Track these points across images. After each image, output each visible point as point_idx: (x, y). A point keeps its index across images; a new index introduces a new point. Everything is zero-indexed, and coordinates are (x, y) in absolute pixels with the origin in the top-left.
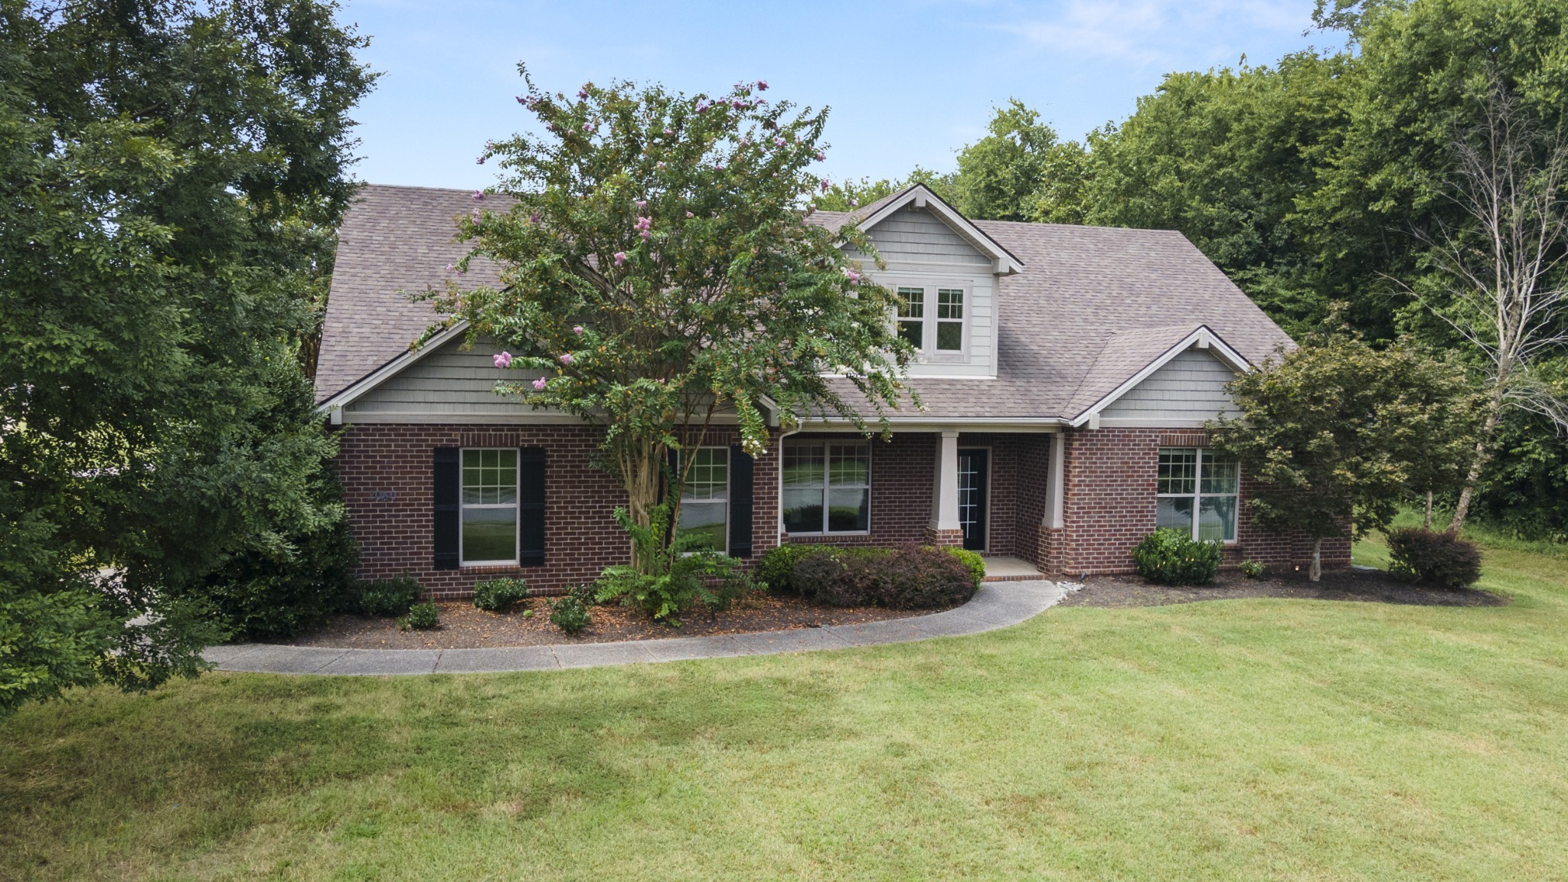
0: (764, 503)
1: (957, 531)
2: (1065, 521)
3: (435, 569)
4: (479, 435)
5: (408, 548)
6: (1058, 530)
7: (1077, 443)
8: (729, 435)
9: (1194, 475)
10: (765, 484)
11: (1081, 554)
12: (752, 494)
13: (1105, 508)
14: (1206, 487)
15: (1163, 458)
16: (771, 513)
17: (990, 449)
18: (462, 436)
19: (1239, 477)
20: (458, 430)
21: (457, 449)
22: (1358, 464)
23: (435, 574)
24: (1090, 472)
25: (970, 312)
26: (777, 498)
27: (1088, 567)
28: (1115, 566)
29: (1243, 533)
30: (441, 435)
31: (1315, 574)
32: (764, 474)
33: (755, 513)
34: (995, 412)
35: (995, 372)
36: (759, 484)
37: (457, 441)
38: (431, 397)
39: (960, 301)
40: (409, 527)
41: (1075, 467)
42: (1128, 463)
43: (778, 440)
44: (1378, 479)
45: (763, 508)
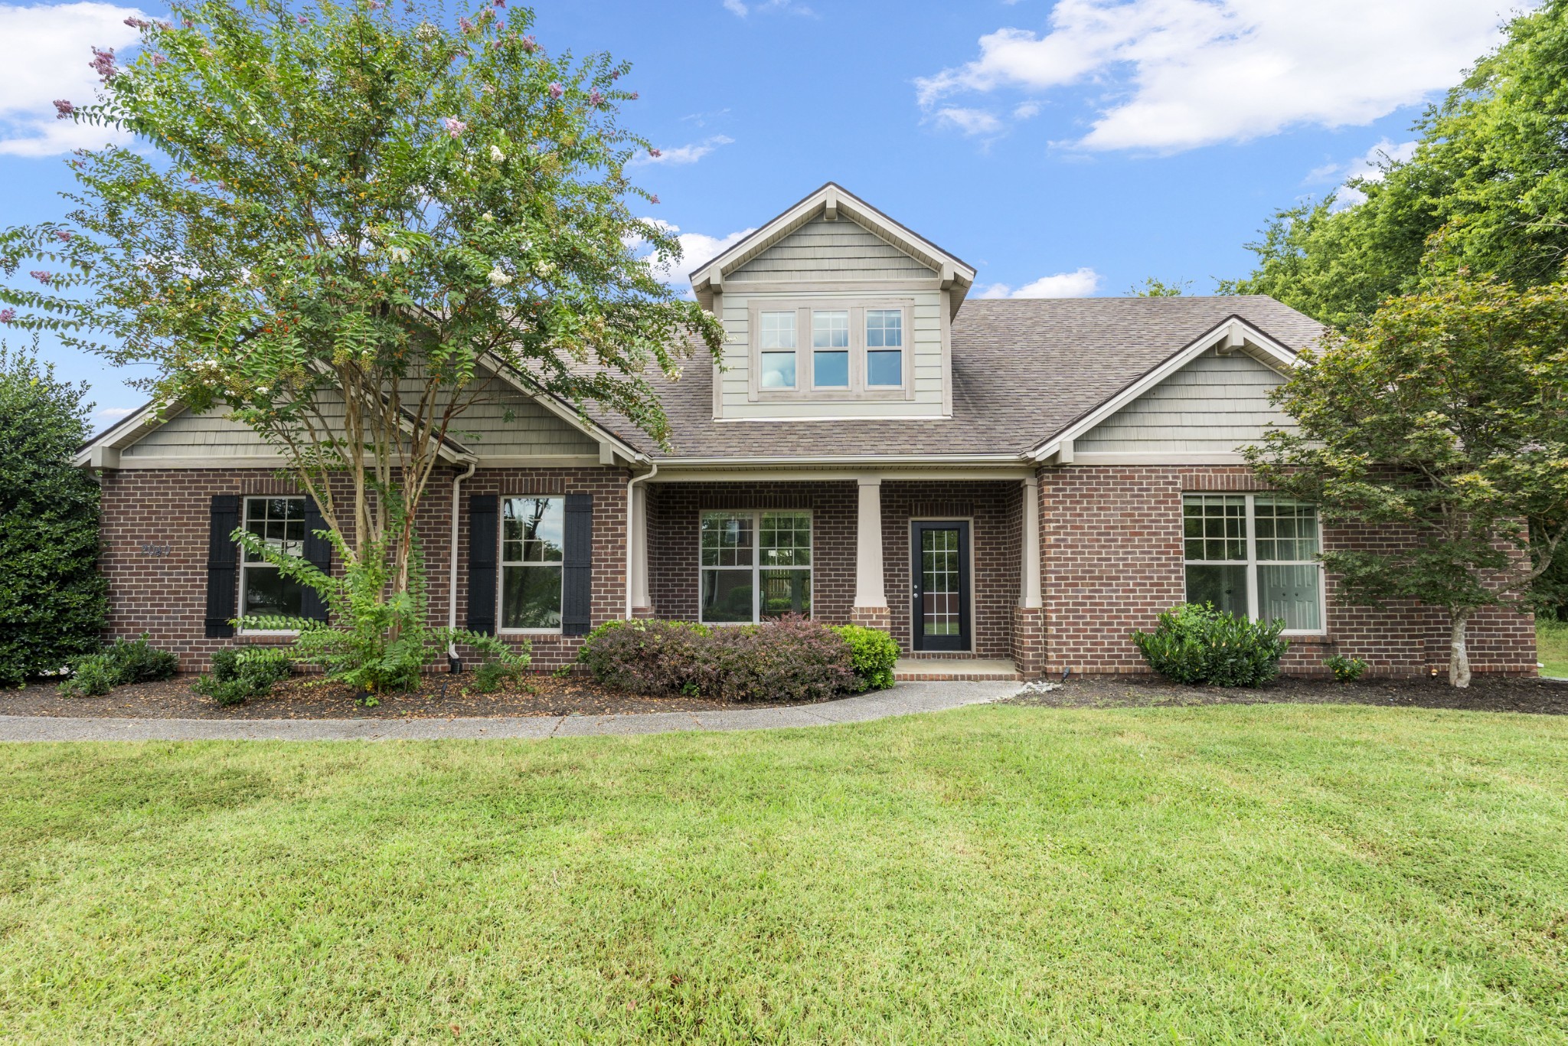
0: (606, 566)
1: (881, 609)
2: (1043, 598)
3: (208, 636)
4: (261, 481)
5: (179, 612)
6: (1033, 611)
7: (1051, 487)
8: (562, 481)
9: (1244, 534)
10: (608, 542)
11: (1065, 644)
12: (592, 554)
13: (1101, 578)
14: (1263, 551)
15: (1190, 510)
16: (616, 579)
17: (971, 520)
18: (243, 482)
19: (1321, 537)
20: (240, 475)
21: (239, 499)
22: (1502, 467)
23: (206, 643)
24: (1073, 527)
25: (912, 337)
26: (624, 560)
27: (1078, 663)
28: (1121, 663)
29: (1332, 620)
30: (222, 481)
31: (1460, 676)
32: (606, 529)
33: (595, 579)
34: (929, 449)
35: (949, 410)
36: (600, 542)
37: (237, 488)
38: (211, 438)
39: (899, 325)
40: (182, 586)
41: (1050, 521)
42: (1132, 515)
43: (625, 486)
44: (1547, 486)
45: (606, 573)
